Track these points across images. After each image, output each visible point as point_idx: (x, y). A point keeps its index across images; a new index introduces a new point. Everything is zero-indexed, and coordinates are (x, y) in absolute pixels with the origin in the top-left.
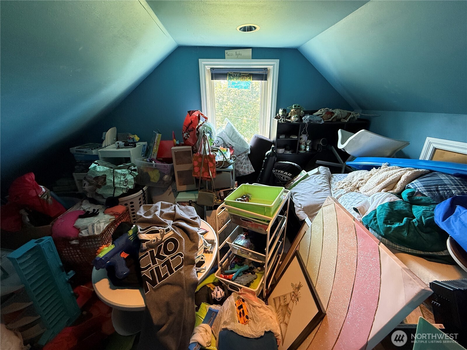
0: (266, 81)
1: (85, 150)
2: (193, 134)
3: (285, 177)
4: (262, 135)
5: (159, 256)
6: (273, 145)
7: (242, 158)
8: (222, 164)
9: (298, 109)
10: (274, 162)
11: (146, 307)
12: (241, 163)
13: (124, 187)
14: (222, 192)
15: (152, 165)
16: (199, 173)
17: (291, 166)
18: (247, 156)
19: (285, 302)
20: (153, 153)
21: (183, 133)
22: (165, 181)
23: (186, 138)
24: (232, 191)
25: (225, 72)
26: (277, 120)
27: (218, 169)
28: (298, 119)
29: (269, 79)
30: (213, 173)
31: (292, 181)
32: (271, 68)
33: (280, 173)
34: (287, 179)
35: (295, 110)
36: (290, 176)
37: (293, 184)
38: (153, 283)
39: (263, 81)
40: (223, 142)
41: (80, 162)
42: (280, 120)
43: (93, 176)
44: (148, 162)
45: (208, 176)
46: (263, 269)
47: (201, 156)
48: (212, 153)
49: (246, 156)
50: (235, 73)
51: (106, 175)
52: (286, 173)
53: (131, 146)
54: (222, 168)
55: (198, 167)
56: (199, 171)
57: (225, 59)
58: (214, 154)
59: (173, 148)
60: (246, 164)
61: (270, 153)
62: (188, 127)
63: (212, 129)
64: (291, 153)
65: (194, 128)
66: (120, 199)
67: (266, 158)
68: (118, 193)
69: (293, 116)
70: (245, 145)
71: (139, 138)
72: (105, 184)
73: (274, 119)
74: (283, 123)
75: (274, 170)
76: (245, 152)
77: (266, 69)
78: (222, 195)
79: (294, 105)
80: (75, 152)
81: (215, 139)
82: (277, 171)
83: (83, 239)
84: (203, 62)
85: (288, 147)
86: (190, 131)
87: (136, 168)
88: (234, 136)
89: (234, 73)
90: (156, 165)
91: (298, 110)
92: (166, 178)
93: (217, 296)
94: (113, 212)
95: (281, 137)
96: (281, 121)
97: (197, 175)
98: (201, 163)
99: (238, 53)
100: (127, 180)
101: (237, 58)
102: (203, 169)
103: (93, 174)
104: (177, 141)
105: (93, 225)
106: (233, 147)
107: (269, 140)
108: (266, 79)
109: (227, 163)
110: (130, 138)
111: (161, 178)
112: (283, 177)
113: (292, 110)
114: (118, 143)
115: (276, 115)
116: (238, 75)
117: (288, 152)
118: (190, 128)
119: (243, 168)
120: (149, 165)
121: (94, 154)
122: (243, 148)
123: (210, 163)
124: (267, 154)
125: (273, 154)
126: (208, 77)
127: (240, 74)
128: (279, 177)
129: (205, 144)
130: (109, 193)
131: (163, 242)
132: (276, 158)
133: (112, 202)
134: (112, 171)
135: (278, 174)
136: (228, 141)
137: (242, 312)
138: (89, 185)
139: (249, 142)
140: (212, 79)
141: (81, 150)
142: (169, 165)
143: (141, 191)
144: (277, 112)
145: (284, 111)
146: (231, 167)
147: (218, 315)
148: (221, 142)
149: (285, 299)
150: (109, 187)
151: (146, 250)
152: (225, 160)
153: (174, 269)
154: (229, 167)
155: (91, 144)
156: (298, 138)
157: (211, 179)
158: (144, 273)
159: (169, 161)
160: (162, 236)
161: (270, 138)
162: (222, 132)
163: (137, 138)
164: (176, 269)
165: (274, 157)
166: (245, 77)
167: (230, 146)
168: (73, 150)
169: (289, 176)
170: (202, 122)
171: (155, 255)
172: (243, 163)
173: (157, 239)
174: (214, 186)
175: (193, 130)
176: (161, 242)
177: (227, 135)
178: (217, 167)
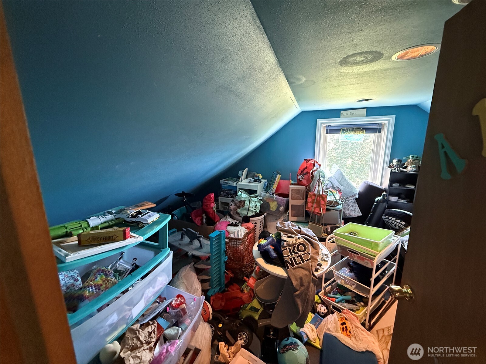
0: (380, 134)
1: (229, 182)
2: (307, 176)
3: (397, 225)
4: (372, 182)
5: (293, 251)
6: (384, 192)
7: (350, 201)
8: (332, 203)
9: (416, 159)
10: (385, 209)
11: (289, 277)
12: (348, 206)
13: (254, 210)
14: (329, 227)
15: (274, 197)
16: (312, 208)
17: (404, 215)
18: (355, 200)
19: (389, 332)
20: (273, 189)
21: (297, 175)
22: (280, 211)
23: (301, 179)
24: (339, 227)
25: (339, 128)
26: (390, 169)
27: (328, 207)
28: (416, 169)
29: (383, 132)
30: (324, 209)
31: (405, 229)
32: (386, 123)
33: (391, 219)
34: (399, 227)
35: (413, 161)
36: (403, 224)
37: (406, 232)
38: (292, 265)
39: (377, 134)
40: (332, 185)
41: (224, 190)
42: (394, 169)
43: (239, 200)
44: (271, 194)
45: (319, 211)
46: (366, 304)
47: (315, 195)
48: (324, 193)
49: (353, 200)
50: (349, 128)
51: (245, 200)
52: (399, 221)
53: (258, 182)
54: (332, 206)
55: (311, 203)
56: (312, 206)
57: (340, 118)
58: (326, 194)
59: (290, 186)
60: (353, 207)
61: (381, 200)
62: (303, 171)
63: (325, 174)
64: (406, 202)
65: (308, 173)
66: (251, 219)
67: (376, 204)
68: (250, 214)
69: (410, 166)
70: (354, 190)
71: (262, 177)
72: (244, 206)
73: (387, 167)
74: (397, 172)
75: (384, 216)
76: (353, 196)
77: (381, 124)
78: (329, 229)
79: (411, 156)
80: (223, 183)
81: (327, 182)
82: (388, 218)
83: (231, 239)
84: (319, 121)
85: (403, 196)
86: (305, 174)
87: (261, 198)
88: (343, 180)
89: (347, 128)
90: (276, 198)
91: (417, 161)
92: (282, 209)
93: (321, 310)
94: (247, 226)
95: (394, 185)
96: (395, 171)
97: (310, 209)
98: (314, 200)
99: (353, 113)
100: (256, 206)
101: (352, 116)
102: (315, 205)
103: (239, 199)
104: (292, 181)
105: (238, 232)
106: (341, 190)
107: (380, 187)
108: (380, 132)
109: (337, 203)
110: (256, 176)
111: (278, 209)
112: (394, 224)
113: (409, 161)
114: (250, 179)
115: (390, 164)
116: (351, 130)
117: (402, 201)
118: (305, 172)
119: (350, 210)
120: (271, 197)
121: (234, 185)
122: (350, 192)
123: (321, 201)
124: (376, 199)
125: (384, 201)
126: (323, 131)
127: (353, 129)
128: (389, 223)
129: (319, 186)
130: (244, 213)
131: (297, 244)
132: (387, 205)
133: (246, 219)
134: (249, 198)
135: (389, 221)
136: (336, 184)
137: (345, 327)
138: (234, 206)
139: (358, 187)
140: (326, 134)
141: (226, 182)
142: (286, 199)
143: (263, 215)
144: (391, 161)
145: (399, 161)
146: (339, 207)
147: (322, 322)
148: (330, 185)
149: (389, 330)
150: (246, 209)
151: (286, 247)
152: (336, 200)
153: (305, 261)
154: (337, 207)
155: (230, 178)
156: (415, 188)
157: (321, 214)
158: (286, 259)
159: (286, 196)
160: (296, 240)
161: (381, 185)
162: (331, 177)
163: (261, 177)
164: (306, 261)
165: (385, 204)
166: (358, 131)
167: (338, 189)
168: (222, 181)
169: (401, 224)
170: (316, 168)
171: (292, 251)
172: (350, 206)
173: (293, 242)
174: (323, 221)
175: (307, 174)
176: (295, 244)
177: (336, 179)
178: (327, 205)
